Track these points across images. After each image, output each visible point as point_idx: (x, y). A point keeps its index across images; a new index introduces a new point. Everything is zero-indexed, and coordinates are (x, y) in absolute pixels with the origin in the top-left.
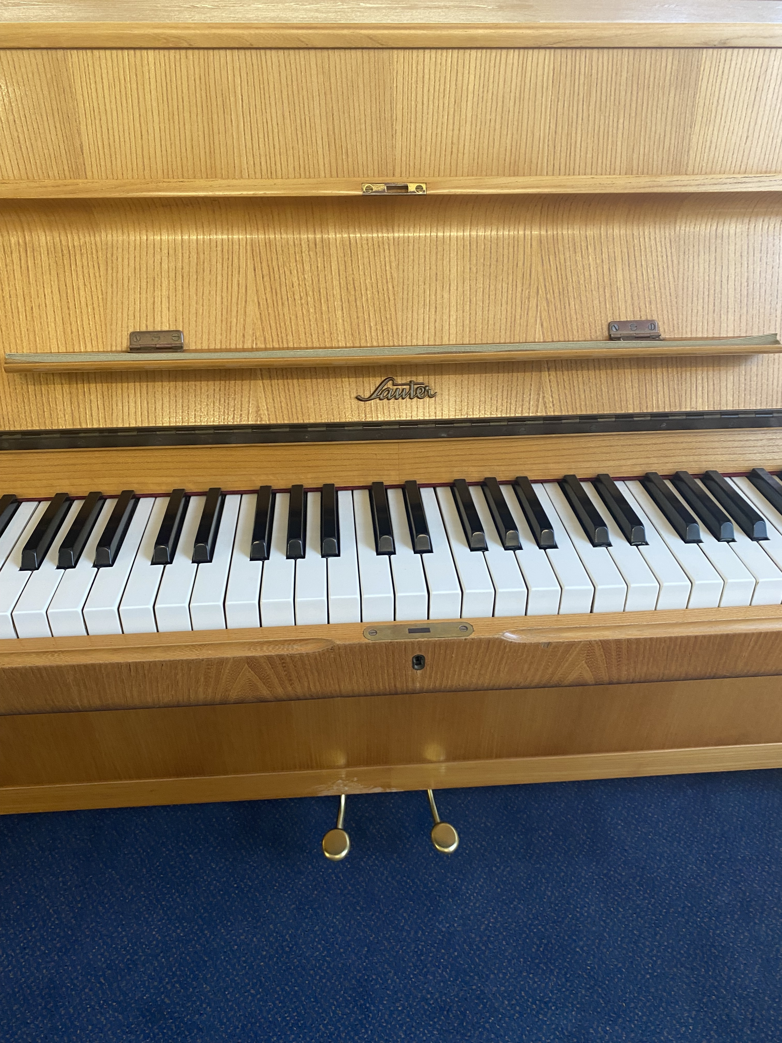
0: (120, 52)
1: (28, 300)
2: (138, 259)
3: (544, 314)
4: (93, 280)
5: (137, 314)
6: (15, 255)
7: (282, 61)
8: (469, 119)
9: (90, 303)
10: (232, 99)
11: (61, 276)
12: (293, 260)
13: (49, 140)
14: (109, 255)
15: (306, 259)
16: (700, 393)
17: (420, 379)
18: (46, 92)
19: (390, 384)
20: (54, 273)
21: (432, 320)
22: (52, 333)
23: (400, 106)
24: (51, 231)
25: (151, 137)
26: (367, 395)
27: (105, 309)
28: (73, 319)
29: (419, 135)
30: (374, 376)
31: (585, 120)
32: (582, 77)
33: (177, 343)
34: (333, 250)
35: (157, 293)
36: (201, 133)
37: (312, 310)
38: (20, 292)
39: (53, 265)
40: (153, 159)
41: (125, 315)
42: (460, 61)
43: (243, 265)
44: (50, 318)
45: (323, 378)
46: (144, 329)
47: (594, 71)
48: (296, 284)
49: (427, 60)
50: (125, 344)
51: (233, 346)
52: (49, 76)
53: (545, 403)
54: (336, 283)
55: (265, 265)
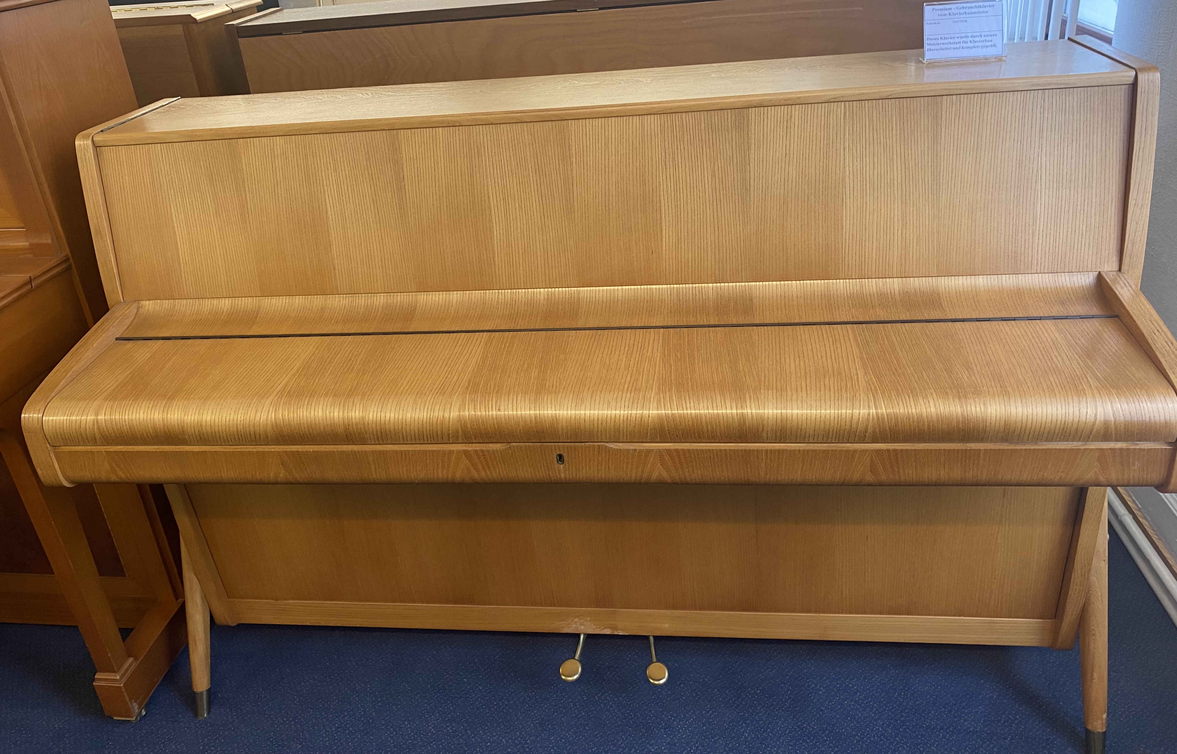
8: (614, 153)
10: (483, 149)
13: (387, 174)
18: (387, 151)
23: (574, 148)
25: (440, 170)
29: (585, 163)
31: (683, 150)
32: (678, 128)
36: (466, 168)
42: (606, 124)
47: (685, 124)
49: (587, 125)
52: (389, 143)
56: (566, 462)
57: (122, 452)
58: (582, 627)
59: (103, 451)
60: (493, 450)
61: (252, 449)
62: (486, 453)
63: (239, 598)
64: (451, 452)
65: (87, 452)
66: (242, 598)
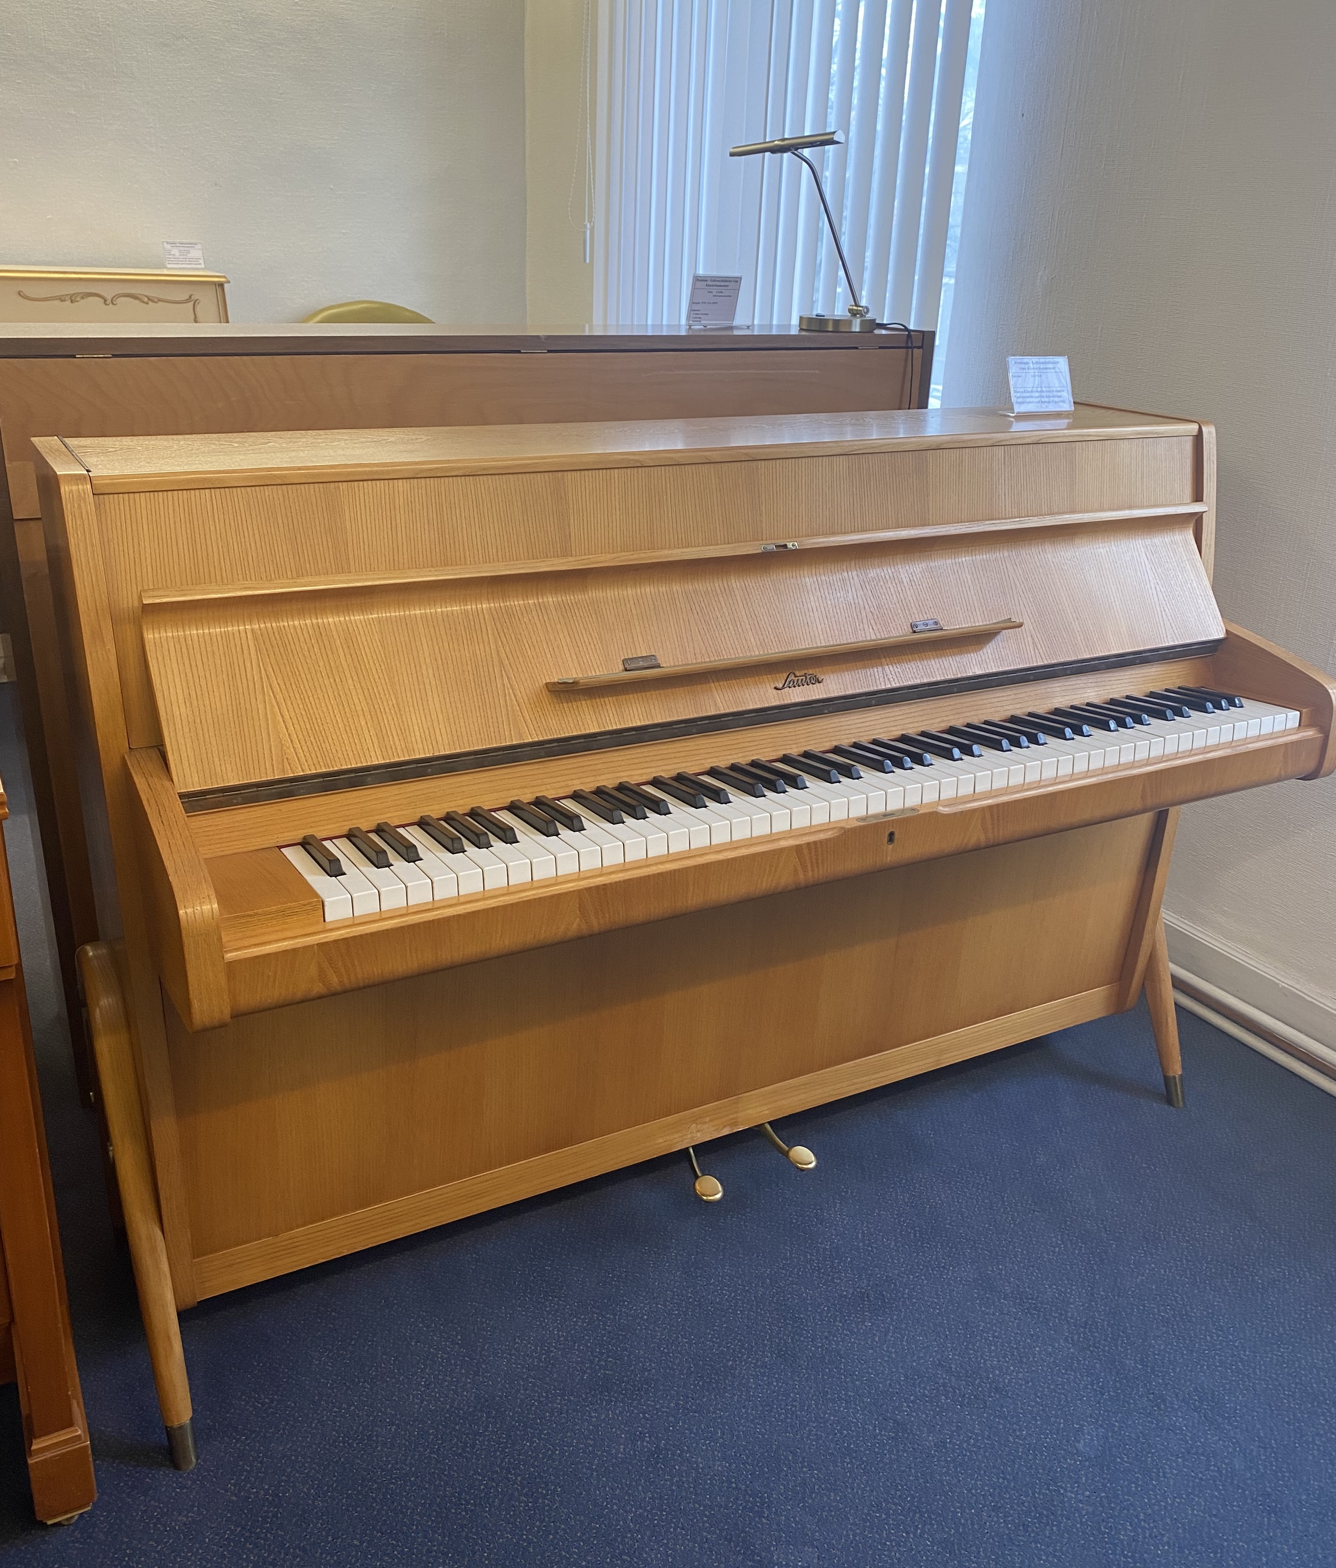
0: (597, 471)
1: (550, 644)
2: (615, 608)
3: (872, 622)
4: (590, 626)
5: (624, 646)
6: (534, 613)
7: (694, 471)
9: (591, 641)
11: (568, 625)
12: (713, 601)
14: (596, 607)
15: (721, 599)
16: (974, 663)
18: (550, 501)
19: (792, 677)
20: (562, 622)
21: (807, 632)
22: (571, 664)
24: (556, 593)
26: (781, 686)
27: (602, 645)
28: (583, 653)
30: (782, 672)
32: (865, 472)
33: (653, 662)
34: (736, 592)
35: (633, 631)
38: (543, 638)
39: (561, 619)
40: (615, 540)
41: (616, 648)
43: (683, 606)
44: (568, 655)
45: (751, 677)
46: (630, 656)
47: (871, 468)
48: (719, 616)
49: (777, 466)
50: (621, 667)
51: (690, 661)
53: (889, 679)
55: (697, 606)
56: (895, 841)
57: (346, 940)
58: (699, 1134)
59: (313, 945)
60: (826, 840)
61: (542, 893)
62: (819, 844)
63: (211, 1253)
64: (782, 850)
65: (285, 952)
66: (216, 1251)
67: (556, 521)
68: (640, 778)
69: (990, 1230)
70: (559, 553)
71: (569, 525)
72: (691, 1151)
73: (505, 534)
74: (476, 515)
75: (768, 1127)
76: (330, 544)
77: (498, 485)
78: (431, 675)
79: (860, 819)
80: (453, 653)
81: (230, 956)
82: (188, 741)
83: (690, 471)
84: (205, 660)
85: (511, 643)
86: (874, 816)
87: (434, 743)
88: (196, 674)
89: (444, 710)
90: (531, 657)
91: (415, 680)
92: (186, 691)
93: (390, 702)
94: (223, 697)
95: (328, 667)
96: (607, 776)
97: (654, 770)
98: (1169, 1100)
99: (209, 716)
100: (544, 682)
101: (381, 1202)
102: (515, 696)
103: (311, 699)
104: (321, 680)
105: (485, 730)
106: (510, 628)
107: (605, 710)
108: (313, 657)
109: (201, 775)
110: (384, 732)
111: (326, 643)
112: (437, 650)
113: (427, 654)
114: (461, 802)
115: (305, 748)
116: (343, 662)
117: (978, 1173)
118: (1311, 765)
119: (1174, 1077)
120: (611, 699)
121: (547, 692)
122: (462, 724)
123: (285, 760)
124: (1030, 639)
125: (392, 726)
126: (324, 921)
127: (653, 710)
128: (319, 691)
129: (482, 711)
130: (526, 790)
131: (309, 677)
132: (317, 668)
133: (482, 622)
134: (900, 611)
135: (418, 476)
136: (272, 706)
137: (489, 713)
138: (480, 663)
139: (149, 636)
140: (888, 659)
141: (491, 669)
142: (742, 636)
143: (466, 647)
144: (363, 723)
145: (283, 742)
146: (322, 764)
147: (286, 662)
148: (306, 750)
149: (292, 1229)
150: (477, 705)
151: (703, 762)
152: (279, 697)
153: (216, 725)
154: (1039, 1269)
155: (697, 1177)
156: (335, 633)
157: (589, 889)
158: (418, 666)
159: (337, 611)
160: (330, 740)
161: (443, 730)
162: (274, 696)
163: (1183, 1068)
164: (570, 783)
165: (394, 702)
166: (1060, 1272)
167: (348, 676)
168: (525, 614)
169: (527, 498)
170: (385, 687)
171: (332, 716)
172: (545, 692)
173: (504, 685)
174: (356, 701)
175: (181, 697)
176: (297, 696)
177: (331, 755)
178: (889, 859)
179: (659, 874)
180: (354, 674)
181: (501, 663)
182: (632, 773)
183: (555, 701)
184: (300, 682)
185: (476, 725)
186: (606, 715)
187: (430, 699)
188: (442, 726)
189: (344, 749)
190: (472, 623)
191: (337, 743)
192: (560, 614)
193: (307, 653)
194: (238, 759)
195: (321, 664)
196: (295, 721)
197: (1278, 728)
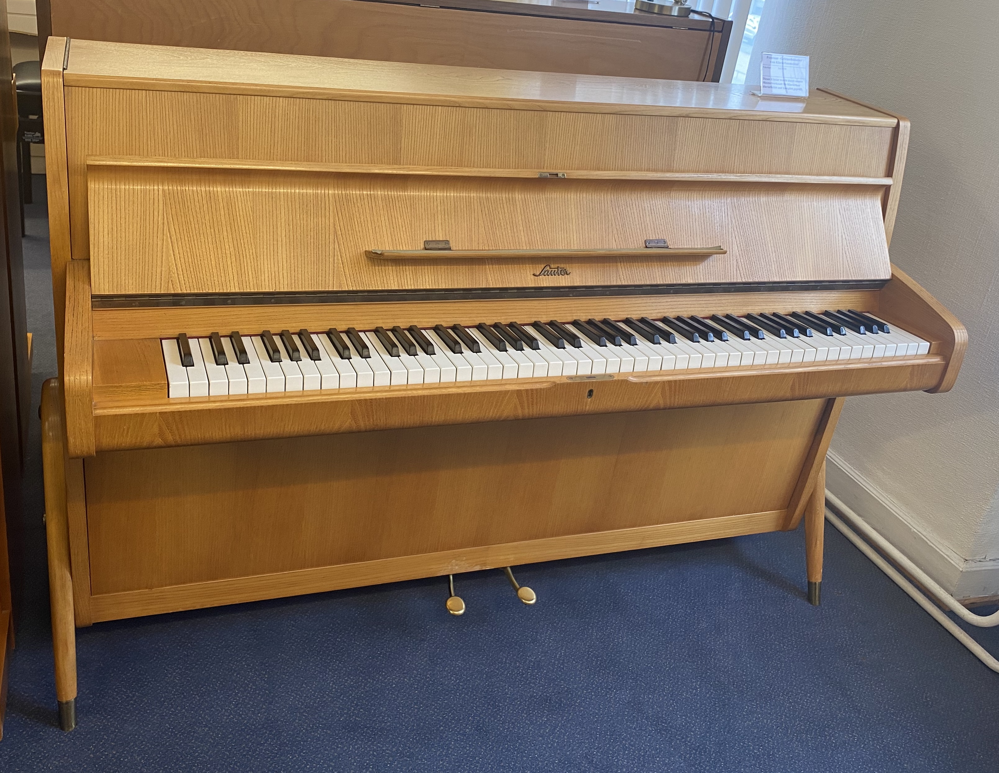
0: (426, 106)
1: (373, 223)
2: (426, 204)
3: (616, 235)
4: (404, 214)
5: (427, 232)
6: (366, 200)
7: (498, 114)
9: (404, 225)
10: (474, 129)
11: (389, 211)
14: (412, 202)
15: (505, 206)
16: (688, 275)
17: (562, 266)
19: (548, 268)
20: (385, 209)
21: (565, 237)
22: (386, 240)
23: (549, 136)
24: (384, 189)
26: (538, 274)
27: (411, 229)
28: (396, 234)
30: (540, 264)
33: (447, 246)
34: (518, 203)
35: (436, 221)
37: (510, 231)
38: (369, 219)
39: (385, 207)
40: (433, 156)
41: (421, 232)
42: (577, 118)
43: (476, 208)
44: (385, 233)
45: (517, 264)
46: (431, 239)
47: (633, 125)
48: (501, 218)
49: (562, 117)
50: (422, 246)
51: (474, 249)
52: (391, 115)
53: (620, 278)
54: (520, 218)
55: (486, 209)
56: (593, 396)
57: (180, 413)
58: (457, 568)
59: (156, 413)
60: (541, 389)
61: (325, 399)
62: (535, 392)
63: (106, 593)
64: (506, 392)
65: (136, 415)
66: (109, 592)
67: (391, 138)
68: (427, 324)
69: (651, 669)
70: (391, 160)
71: (401, 143)
72: (451, 577)
73: (353, 143)
74: (333, 128)
75: (509, 569)
76: (226, 136)
77: (352, 109)
78: (283, 235)
79: (571, 378)
80: (302, 222)
81: (99, 412)
82: (106, 260)
83: (495, 113)
84: (127, 206)
85: (345, 220)
86: (582, 377)
87: (277, 283)
88: (119, 216)
89: (289, 261)
90: (358, 231)
91: (272, 237)
92: (110, 226)
93: (251, 251)
94: (135, 233)
95: (211, 221)
96: (403, 320)
97: (437, 320)
98: (809, 599)
99: (123, 245)
100: (364, 250)
101: (225, 578)
102: (341, 257)
103: (196, 241)
104: (205, 229)
105: (315, 278)
106: (346, 209)
107: (405, 275)
108: (202, 213)
109: (111, 285)
110: (243, 271)
111: (213, 204)
112: (291, 219)
113: (283, 220)
114: (294, 325)
115: (185, 275)
116: (223, 218)
117: (655, 627)
118: (933, 383)
119: (815, 583)
120: (410, 267)
121: (365, 258)
122: (300, 272)
123: (170, 282)
124: (735, 263)
125: (249, 268)
126: (169, 397)
127: (440, 279)
128: (202, 237)
129: (315, 265)
130: (342, 323)
131: (197, 226)
132: (204, 221)
133: (327, 202)
134: (638, 230)
135: (294, 96)
136: (168, 244)
137: (321, 267)
138: (320, 231)
139: (92, 185)
140: (622, 264)
141: (327, 237)
142: (516, 234)
143: (312, 219)
144: (229, 263)
145: (171, 269)
146: (195, 287)
147: (183, 214)
148: (186, 276)
149: (162, 586)
150: (313, 260)
151: (475, 319)
152: (174, 238)
153: (127, 252)
154: (676, 703)
155: (451, 596)
156: (220, 198)
157: (360, 401)
158: (275, 227)
159: (224, 183)
160: (204, 272)
161: (285, 274)
162: (170, 237)
163: (823, 578)
164: (375, 321)
165: (254, 251)
166: (691, 708)
167: (225, 229)
168: (359, 200)
169: (372, 120)
170: (249, 239)
171: (208, 256)
172: (364, 258)
173: (334, 249)
174: (227, 247)
175: (106, 230)
176: (186, 239)
177: (202, 282)
178: (588, 407)
179: (412, 397)
180: (229, 228)
181: (335, 232)
182: (421, 320)
183: (370, 264)
184: (190, 229)
185: (310, 274)
186: (405, 278)
187: (280, 252)
188: (285, 272)
189: (212, 279)
190: (320, 203)
191: (208, 274)
192: (384, 204)
193: (198, 210)
194: (138, 277)
195: (207, 218)
196: (182, 255)
197: (912, 352)
